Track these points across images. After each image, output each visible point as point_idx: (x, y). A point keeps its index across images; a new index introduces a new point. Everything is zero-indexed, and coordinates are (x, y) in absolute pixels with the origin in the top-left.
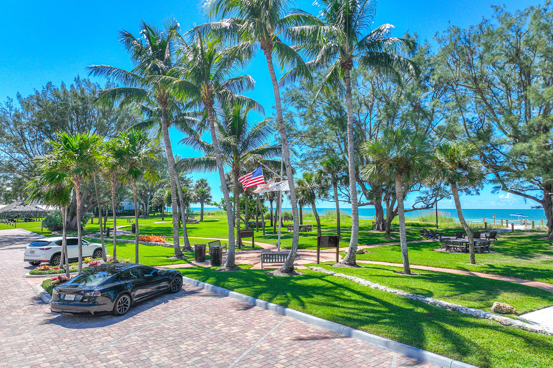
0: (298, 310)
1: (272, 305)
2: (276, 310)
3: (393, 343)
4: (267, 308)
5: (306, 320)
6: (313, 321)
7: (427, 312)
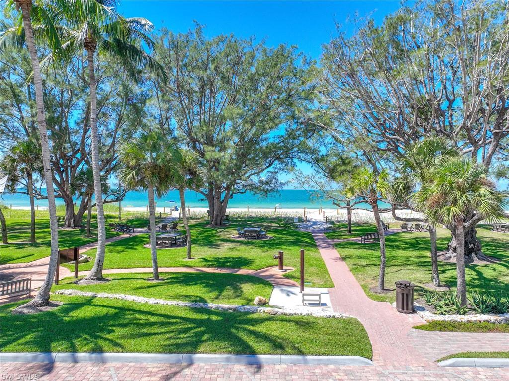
0: (119, 352)
1: (80, 355)
2: (91, 359)
3: (232, 356)
4: (75, 361)
5: (136, 360)
6: (145, 359)
7: (221, 318)
